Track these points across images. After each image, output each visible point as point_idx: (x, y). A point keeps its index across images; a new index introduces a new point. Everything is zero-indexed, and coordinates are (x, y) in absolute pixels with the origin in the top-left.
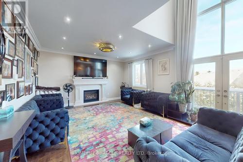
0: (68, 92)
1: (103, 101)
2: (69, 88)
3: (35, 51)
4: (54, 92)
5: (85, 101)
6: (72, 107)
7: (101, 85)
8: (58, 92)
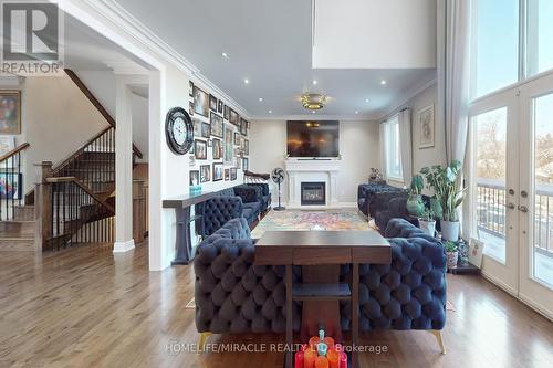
0: (278, 182)
1: (332, 206)
2: (279, 175)
3: (242, 124)
4: (261, 181)
5: (304, 202)
6: (284, 209)
7: (328, 172)
8: (266, 182)
